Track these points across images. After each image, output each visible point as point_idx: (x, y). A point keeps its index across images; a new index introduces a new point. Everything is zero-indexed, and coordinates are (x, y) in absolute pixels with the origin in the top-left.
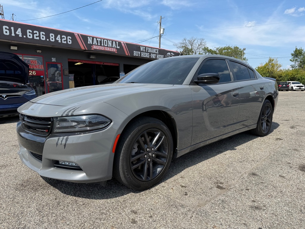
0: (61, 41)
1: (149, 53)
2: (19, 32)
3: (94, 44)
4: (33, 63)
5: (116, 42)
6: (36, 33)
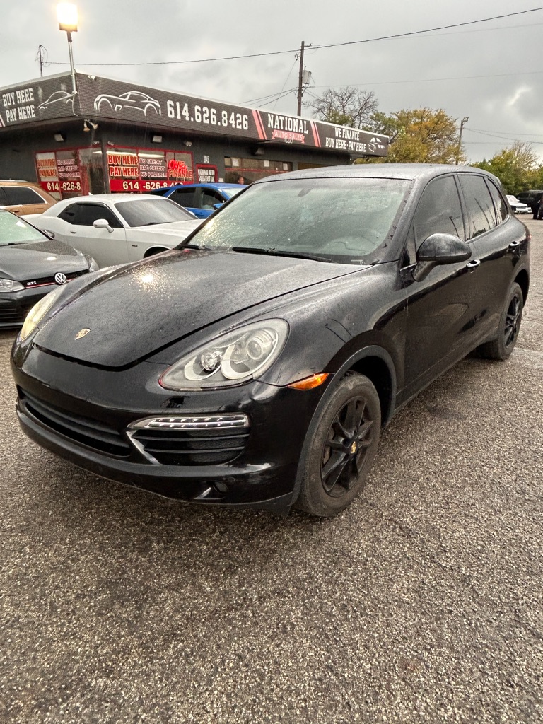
0: (236, 124)
1: (346, 139)
2: (186, 113)
3: (275, 127)
5: (303, 121)
6: (205, 112)
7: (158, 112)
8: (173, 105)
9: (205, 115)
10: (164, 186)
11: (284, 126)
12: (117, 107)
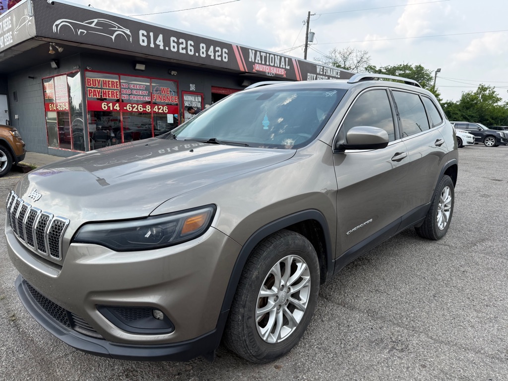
0: (215, 56)
1: (327, 76)
2: (160, 41)
3: (257, 61)
4: (165, 92)
5: (285, 58)
6: (182, 43)
7: (129, 39)
9: (181, 46)
10: (148, 108)
11: (266, 61)
12: (81, 32)
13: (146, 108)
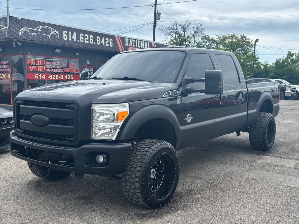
0: (105, 44)
2: (74, 36)
3: (130, 45)
4: (71, 66)
6: (87, 37)
7: (58, 37)
8: (67, 33)
9: (86, 39)
10: (61, 77)
11: (135, 45)
12: (33, 34)
13: (60, 77)
